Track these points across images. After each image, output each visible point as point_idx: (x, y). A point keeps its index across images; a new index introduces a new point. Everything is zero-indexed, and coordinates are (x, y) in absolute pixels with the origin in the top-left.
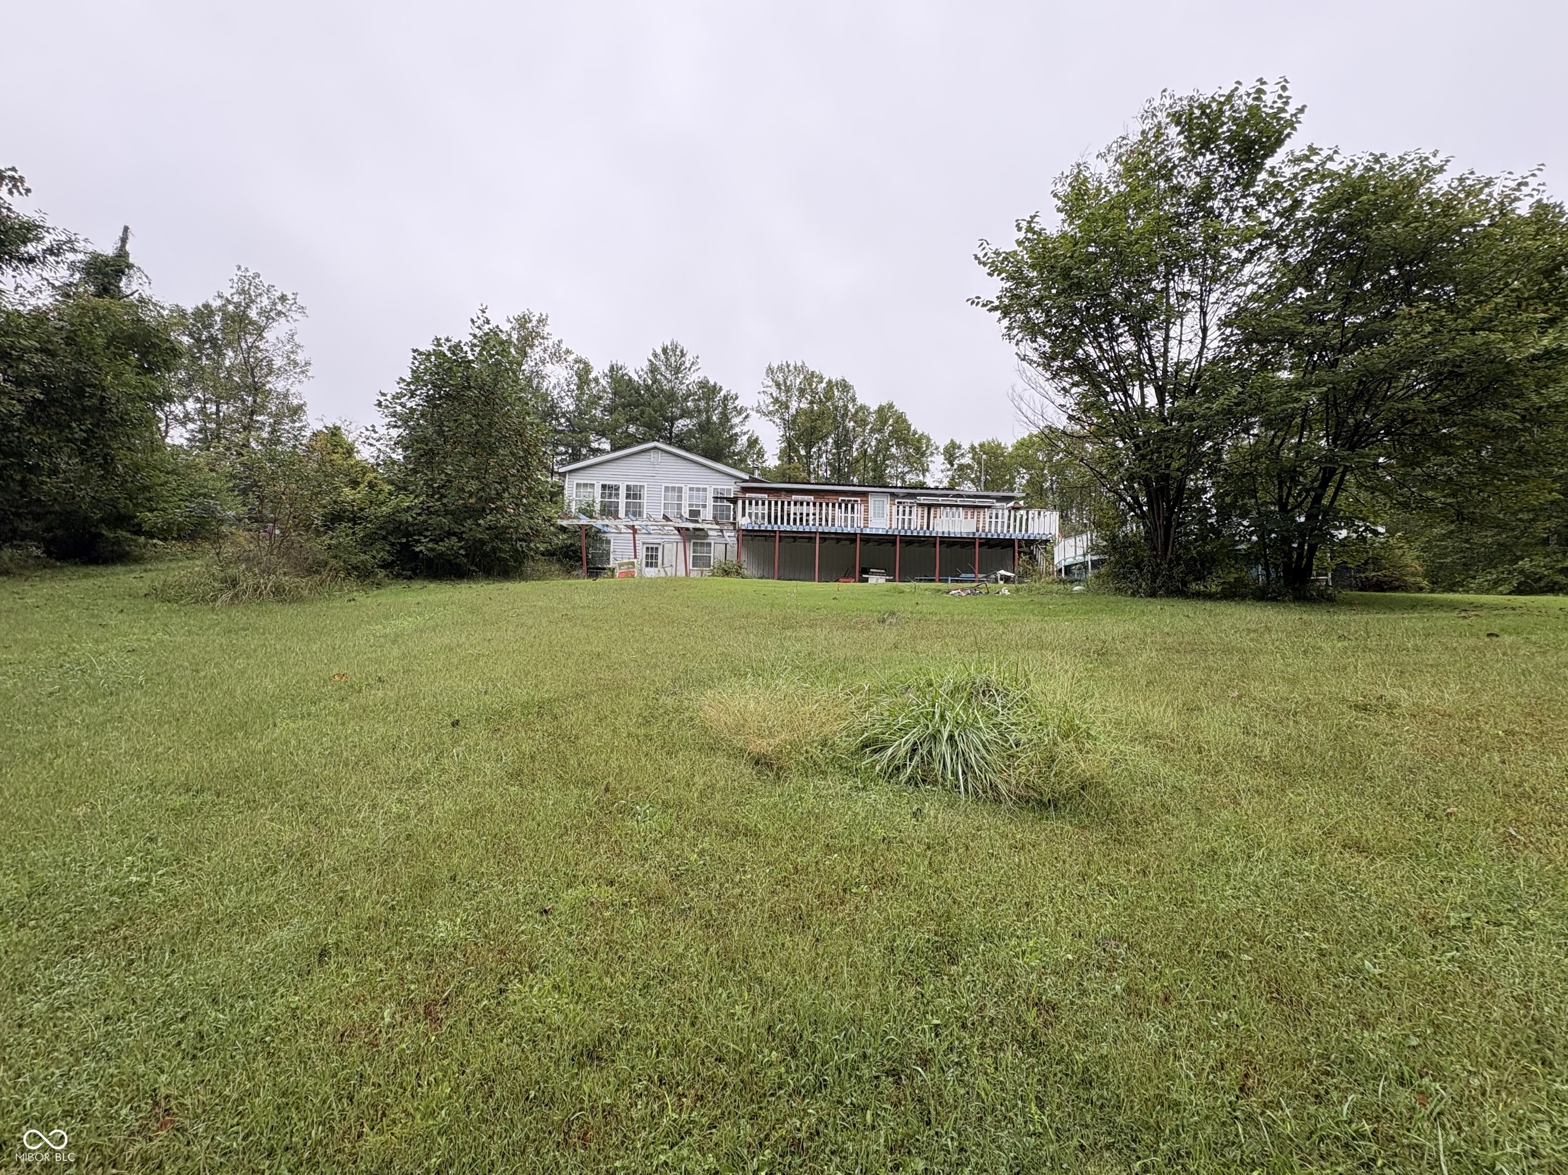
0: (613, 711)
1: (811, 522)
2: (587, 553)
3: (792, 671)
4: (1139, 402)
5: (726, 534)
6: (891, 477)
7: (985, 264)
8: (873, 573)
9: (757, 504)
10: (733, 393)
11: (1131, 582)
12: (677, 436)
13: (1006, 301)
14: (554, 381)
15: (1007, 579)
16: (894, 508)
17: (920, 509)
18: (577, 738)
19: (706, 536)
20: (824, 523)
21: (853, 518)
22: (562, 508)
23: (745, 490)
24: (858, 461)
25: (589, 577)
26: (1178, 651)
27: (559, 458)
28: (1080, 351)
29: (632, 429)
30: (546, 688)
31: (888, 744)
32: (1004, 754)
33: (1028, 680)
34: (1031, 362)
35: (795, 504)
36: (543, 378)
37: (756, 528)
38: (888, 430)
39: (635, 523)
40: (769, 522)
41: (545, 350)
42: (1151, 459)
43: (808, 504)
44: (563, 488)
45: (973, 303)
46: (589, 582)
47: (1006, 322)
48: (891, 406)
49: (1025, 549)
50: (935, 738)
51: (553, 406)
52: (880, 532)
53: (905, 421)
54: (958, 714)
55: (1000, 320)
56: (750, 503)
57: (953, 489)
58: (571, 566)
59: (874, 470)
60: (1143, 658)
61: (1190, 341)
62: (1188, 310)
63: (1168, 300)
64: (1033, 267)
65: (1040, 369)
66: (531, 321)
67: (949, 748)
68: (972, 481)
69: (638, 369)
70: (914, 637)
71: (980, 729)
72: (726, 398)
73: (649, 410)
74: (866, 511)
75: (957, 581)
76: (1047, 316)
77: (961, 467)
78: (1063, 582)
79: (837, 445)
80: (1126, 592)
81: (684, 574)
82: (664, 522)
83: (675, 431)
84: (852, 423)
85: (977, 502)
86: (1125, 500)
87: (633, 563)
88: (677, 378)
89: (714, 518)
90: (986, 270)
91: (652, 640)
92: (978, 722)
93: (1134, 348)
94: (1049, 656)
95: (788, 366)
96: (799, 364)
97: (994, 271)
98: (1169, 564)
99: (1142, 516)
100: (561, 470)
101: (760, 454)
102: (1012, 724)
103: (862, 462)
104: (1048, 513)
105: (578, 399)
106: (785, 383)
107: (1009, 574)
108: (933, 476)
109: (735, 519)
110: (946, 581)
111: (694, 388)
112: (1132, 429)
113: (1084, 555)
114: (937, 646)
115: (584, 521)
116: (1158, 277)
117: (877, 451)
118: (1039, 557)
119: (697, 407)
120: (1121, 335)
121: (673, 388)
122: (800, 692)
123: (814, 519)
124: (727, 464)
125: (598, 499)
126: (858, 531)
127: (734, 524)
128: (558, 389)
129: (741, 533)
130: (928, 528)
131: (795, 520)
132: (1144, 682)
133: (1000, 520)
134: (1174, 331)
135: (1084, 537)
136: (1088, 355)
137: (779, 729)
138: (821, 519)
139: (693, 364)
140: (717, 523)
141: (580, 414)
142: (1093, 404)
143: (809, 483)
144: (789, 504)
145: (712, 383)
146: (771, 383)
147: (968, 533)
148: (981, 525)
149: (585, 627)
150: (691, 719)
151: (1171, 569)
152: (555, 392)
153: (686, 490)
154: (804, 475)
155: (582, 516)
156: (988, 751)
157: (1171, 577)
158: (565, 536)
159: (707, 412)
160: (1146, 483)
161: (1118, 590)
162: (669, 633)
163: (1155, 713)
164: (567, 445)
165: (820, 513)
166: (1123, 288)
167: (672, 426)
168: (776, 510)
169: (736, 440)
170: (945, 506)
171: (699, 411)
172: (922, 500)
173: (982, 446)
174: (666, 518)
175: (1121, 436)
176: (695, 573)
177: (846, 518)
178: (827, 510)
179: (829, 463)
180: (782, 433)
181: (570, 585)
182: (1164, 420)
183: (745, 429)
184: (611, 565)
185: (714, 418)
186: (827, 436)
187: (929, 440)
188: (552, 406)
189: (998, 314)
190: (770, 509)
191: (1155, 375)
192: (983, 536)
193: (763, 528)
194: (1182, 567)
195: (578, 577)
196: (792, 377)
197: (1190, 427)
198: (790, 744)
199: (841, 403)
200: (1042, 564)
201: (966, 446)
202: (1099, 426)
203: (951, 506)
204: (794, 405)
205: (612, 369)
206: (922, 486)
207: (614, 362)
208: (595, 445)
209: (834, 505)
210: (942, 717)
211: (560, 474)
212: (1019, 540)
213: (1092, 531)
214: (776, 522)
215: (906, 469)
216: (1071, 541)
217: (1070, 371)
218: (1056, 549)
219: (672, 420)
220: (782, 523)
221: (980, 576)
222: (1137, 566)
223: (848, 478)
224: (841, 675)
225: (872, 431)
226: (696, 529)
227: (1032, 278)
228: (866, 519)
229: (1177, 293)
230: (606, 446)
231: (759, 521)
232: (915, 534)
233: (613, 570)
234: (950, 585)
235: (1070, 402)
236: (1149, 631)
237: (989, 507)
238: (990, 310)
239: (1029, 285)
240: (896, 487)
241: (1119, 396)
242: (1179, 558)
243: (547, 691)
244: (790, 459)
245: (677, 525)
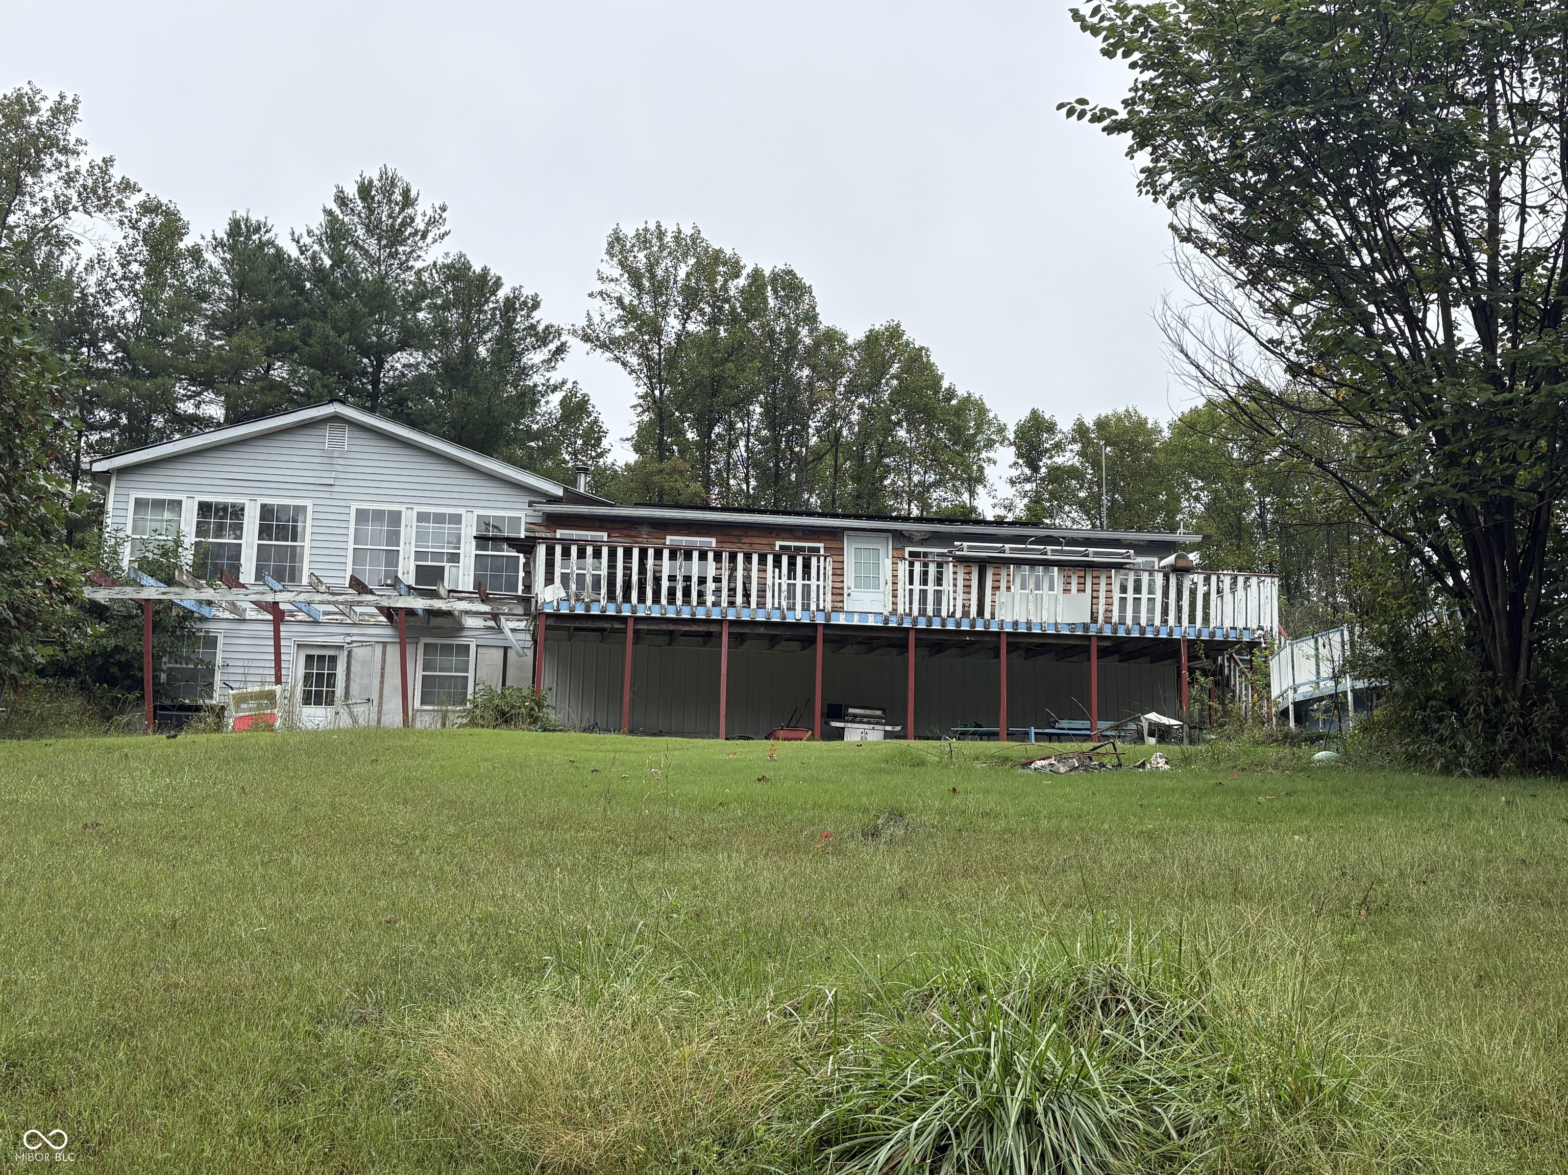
0: (203, 1070)
1: (710, 599)
2: (157, 669)
3: (655, 959)
4: (1441, 338)
5: (508, 625)
6: (896, 495)
7: (1095, 31)
8: (855, 719)
9: (582, 554)
10: (527, 292)
11: (1441, 741)
12: (391, 389)
13: (1145, 111)
14: (87, 252)
15: (1162, 734)
16: (903, 567)
17: (961, 571)
18: (105, 1140)
19: (459, 629)
20: (739, 599)
21: (806, 589)
22: (96, 559)
23: (554, 521)
24: (819, 457)
25: (160, 728)
26: (1547, 904)
27: (94, 438)
28: (1310, 224)
29: (280, 372)
30: (31, 1013)
31: (881, 1135)
32: (1152, 1154)
33: (1205, 975)
34: (1203, 245)
35: (673, 556)
36: (62, 244)
37: (580, 611)
38: (888, 388)
39: (279, 597)
40: (611, 597)
41: (69, 180)
42: (1471, 464)
43: (703, 556)
44: (100, 509)
45: (1070, 113)
46: (158, 741)
47: (1144, 158)
48: (895, 333)
49: (1205, 663)
50: (990, 1118)
51: (87, 312)
52: (871, 621)
53: (929, 367)
54: (1042, 1057)
55: (1131, 153)
56: (566, 553)
57: (1035, 525)
58: (115, 701)
59: (857, 479)
60: (1467, 920)
61: (1543, 209)
62: (1537, 143)
63: (1493, 119)
64: (1199, 41)
65: (1224, 260)
66: (35, 110)
67: (1022, 1141)
68: (1082, 505)
69: (300, 230)
70: (946, 873)
71: (1095, 1094)
72: (510, 305)
73: (322, 328)
74: (838, 572)
75: (1050, 737)
76: (1233, 146)
77: (1057, 475)
78: (1288, 739)
79: (772, 419)
80: (1431, 764)
81: (399, 719)
82: (355, 597)
83: (387, 377)
84: (806, 372)
85: (1093, 554)
86: (1420, 554)
87: (271, 695)
88: (392, 256)
89: (478, 584)
90: (1098, 43)
91: (310, 887)
92: (1088, 1077)
93: (1425, 222)
94: (1252, 916)
95: (661, 235)
96: (687, 231)
97: (1116, 46)
98: (1523, 700)
99: (1459, 592)
100: (98, 467)
101: (594, 436)
102: (1171, 1081)
103: (829, 459)
104: (1254, 581)
105: (148, 299)
106: (653, 276)
107: (1165, 720)
108: (992, 494)
109: (528, 588)
110: (1025, 737)
111: (432, 279)
112: (1428, 399)
113: (1336, 678)
114: (1000, 895)
115: (152, 590)
116: (1469, 72)
117: (865, 435)
118: (1238, 682)
119: (440, 323)
120: (1394, 193)
121: (382, 278)
122: (672, 1010)
123: (718, 591)
124: (511, 461)
125: (190, 539)
126: (820, 619)
127: (526, 601)
128: (98, 273)
129: (542, 622)
130: (981, 612)
131: (672, 593)
132: (1467, 975)
133: (1144, 596)
134: (1510, 187)
135: (1336, 637)
136: (1326, 233)
137: (619, 1105)
138: (732, 591)
139: (432, 222)
140: (484, 600)
141: (150, 332)
142: (1338, 341)
143: (707, 507)
144: (658, 555)
145: (477, 268)
146: (616, 272)
147: (1072, 626)
148: (1101, 608)
149: (141, 854)
150: (403, 1084)
151: (1526, 711)
152: (92, 280)
153: (409, 519)
154: (696, 486)
155: (147, 580)
156: (1113, 1147)
157: (1527, 730)
158: (101, 629)
159: (465, 338)
160: (1462, 516)
161: (1413, 760)
162: (354, 869)
163: (1494, 1052)
164: (116, 407)
165: (732, 578)
166: (1396, 92)
167: (379, 366)
168: (627, 569)
169: (535, 403)
170: (1019, 562)
171: (446, 334)
172: (965, 548)
173: (1101, 424)
174: (358, 585)
175: (1404, 411)
176: (426, 719)
177: (791, 588)
178: (747, 570)
179: (751, 461)
180: (642, 390)
181: (109, 750)
182: (1495, 379)
183: (555, 377)
184: (216, 699)
185: (482, 351)
186: (749, 398)
187: (982, 411)
188: (81, 313)
189: (1127, 139)
190: (612, 566)
191: (1473, 280)
192: (1107, 632)
193: (595, 611)
194: (1552, 708)
195: (129, 729)
196: (668, 262)
197: (1551, 394)
198: (645, 1142)
199: (780, 326)
200: (1245, 697)
201: (1065, 425)
202: (1358, 390)
203: (1033, 563)
204: (672, 325)
205: (235, 227)
206: (967, 516)
207: (241, 213)
208: (186, 407)
209: (763, 560)
210: (1007, 1066)
211: (95, 476)
212: (1191, 643)
213: (1351, 623)
214: (627, 598)
215: (931, 478)
216: (1307, 646)
217: (1286, 267)
218: (1273, 663)
219: (381, 353)
220: (642, 599)
221: (1102, 725)
222: (1453, 703)
223: (798, 495)
224: (771, 967)
225: (852, 390)
226: (431, 613)
227: (1199, 64)
228: (838, 593)
229: (1510, 106)
230: (215, 411)
231: (587, 596)
232: (951, 626)
233: (220, 712)
234: (1033, 746)
235: (1290, 333)
236: (1480, 854)
237: (1119, 566)
238: (1109, 130)
239: (1192, 79)
240: (907, 519)
241: (1396, 323)
242: (1543, 686)
243: (34, 1021)
244: (663, 450)
245: (385, 603)
